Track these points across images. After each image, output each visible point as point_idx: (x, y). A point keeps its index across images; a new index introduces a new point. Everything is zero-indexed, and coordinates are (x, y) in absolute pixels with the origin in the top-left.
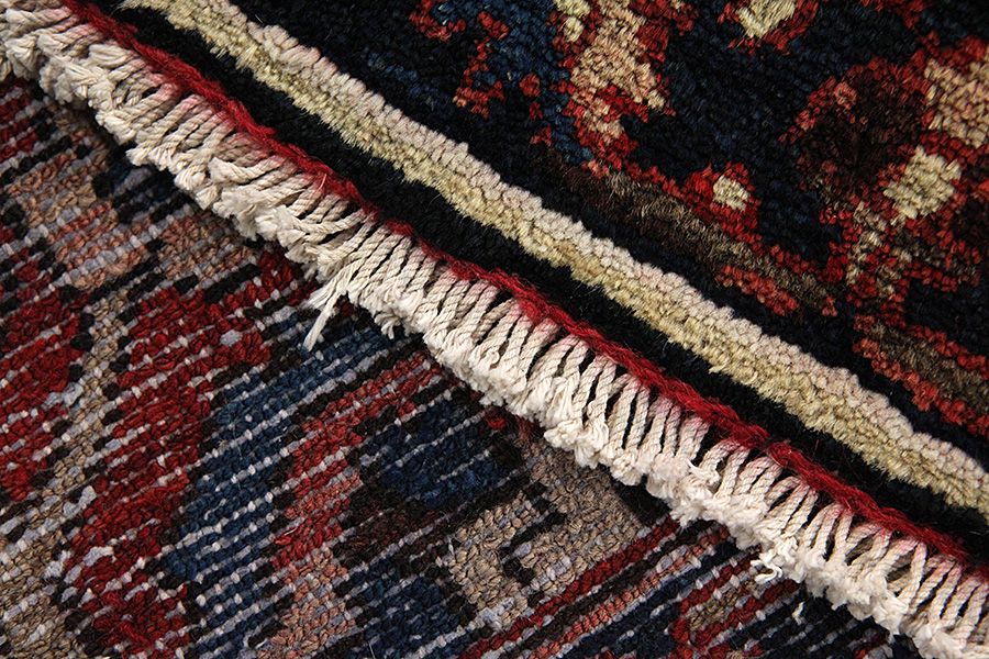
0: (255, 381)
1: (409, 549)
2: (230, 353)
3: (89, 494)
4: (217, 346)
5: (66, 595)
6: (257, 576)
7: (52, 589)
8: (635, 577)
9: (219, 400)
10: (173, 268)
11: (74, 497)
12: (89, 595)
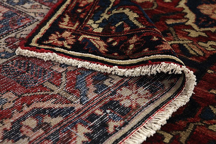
0: (80, 76)
1: (100, 83)
2: (77, 74)
3: (66, 84)
4: (75, 74)
5: (66, 91)
6: (85, 87)
7: (64, 91)
8: (123, 81)
9: (77, 77)
10: (69, 70)
11: (65, 85)
12: (68, 91)
